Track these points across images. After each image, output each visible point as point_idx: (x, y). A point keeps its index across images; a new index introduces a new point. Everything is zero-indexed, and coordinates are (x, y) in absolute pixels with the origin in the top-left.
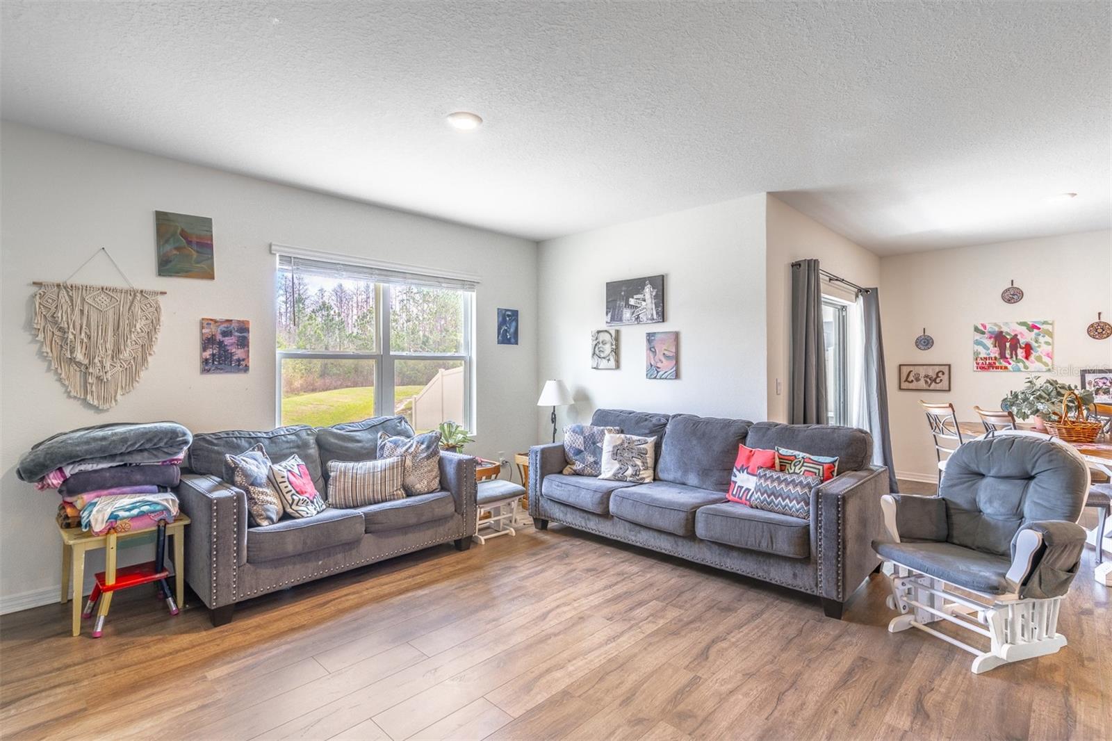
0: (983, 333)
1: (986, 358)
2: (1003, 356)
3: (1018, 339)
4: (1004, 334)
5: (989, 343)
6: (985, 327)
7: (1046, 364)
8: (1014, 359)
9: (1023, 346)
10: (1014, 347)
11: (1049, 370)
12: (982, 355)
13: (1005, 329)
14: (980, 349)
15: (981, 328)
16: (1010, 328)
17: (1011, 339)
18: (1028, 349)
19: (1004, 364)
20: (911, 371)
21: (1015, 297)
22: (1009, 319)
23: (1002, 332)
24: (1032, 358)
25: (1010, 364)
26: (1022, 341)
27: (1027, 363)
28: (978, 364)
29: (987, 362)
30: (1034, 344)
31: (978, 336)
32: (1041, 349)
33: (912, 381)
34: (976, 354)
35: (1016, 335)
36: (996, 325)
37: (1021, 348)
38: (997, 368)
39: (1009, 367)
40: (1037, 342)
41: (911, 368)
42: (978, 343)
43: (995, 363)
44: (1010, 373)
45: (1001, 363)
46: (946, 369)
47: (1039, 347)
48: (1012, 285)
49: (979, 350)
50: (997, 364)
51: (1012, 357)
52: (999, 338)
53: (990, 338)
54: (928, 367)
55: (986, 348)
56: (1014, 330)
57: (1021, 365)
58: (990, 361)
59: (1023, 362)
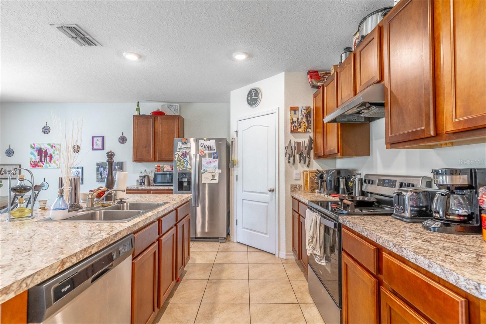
0: (34, 148)
1: (34, 161)
2: (41, 161)
3: (47, 152)
4: (42, 149)
5: (36, 153)
6: (35, 145)
7: (57, 165)
8: (45, 162)
9: (49, 155)
10: (45, 157)
11: (58, 168)
12: (33, 160)
13: (42, 147)
14: (32, 156)
15: (33, 146)
16: (44, 147)
17: (45, 152)
18: (51, 157)
19: (42, 164)
20: (3, 168)
21: (47, 131)
22: (43, 142)
23: (41, 148)
24: (52, 161)
25: (44, 164)
26: (49, 153)
27: (50, 164)
28: (31, 164)
29: (35, 163)
30: (53, 155)
31: (32, 150)
32: (55, 157)
33: (3, 174)
34: (31, 159)
35: (46, 150)
36: (39, 144)
37: (48, 157)
38: (39, 166)
39: (43, 166)
40: (54, 153)
42: (32, 153)
43: (38, 164)
44: (44, 169)
45: (40, 164)
46: (18, 167)
47: (55, 156)
49: (32, 157)
50: (39, 165)
51: (44, 161)
52: (40, 151)
53: (37, 151)
54: (10, 166)
55: (35, 157)
56: (46, 148)
57: (48, 165)
58: (36, 163)
59: (49, 164)
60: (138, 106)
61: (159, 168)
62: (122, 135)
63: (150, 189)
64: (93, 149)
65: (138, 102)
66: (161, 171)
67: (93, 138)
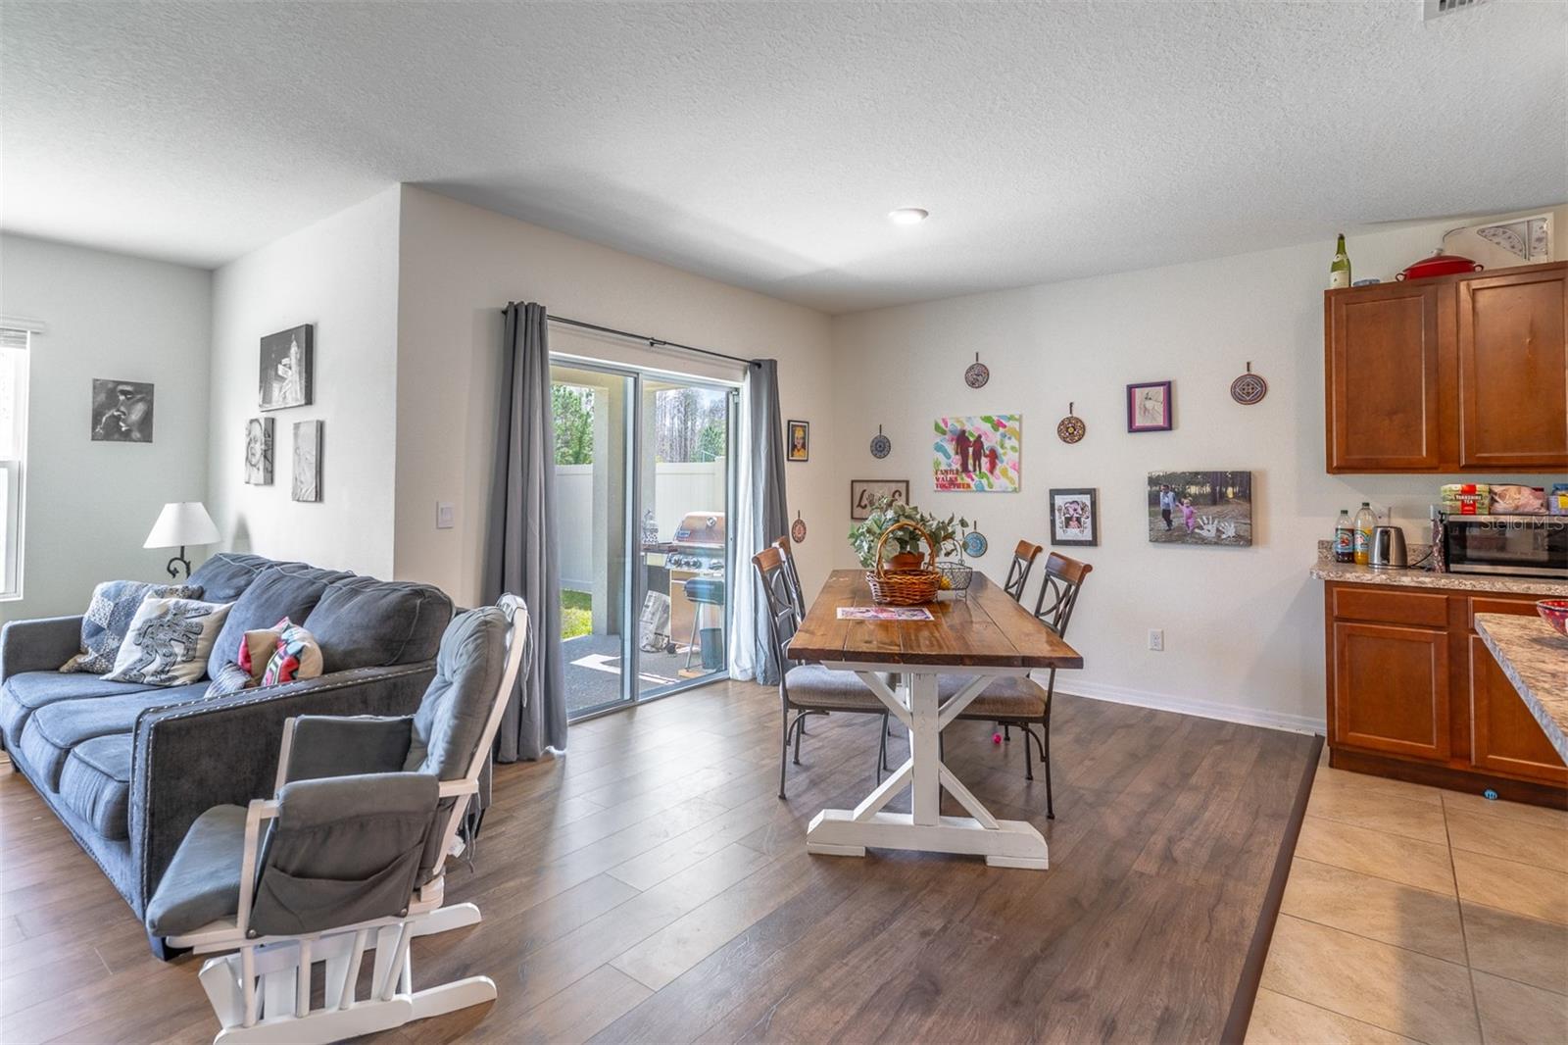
0: (944, 433)
1: (946, 471)
2: (965, 469)
3: (982, 443)
4: (967, 434)
5: (950, 448)
6: (946, 424)
7: (1012, 481)
8: (978, 472)
9: (987, 452)
10: (977, 457)
11: (1015, 491)
12: (943, 467)
13: (968, 428)
14: (940, 456)
15: (942, 425)
16: (975, 427)
17: (975, 441)
18: (994, 456)
19: (967, 480)
20: (865, 491)
21: (980, 378)
22: (971, 411)
23: (964, 432)
24: (997, 471)
25: (973, 480)
26: (986, 445)
27: (992, 479)
28: (938, 480)
29: (949, 476)
30: (1000, 451)
31: (938, 439)
32: (1007, 457)
33: (866, 506)
34: (937, 464)
35: (980, 437)
36: (958, 421)
37: (986, 456)
38: (959, 486)
39: (972, 484)
40: (1002, 447)
41: (865, 486)
42: (939, 448)
43: (956, 478)
44: (973, 495)
45: (962, 479)
46: (902, 487)
47: (1005, 454)
48: (977, 360)
49: (940, 459)
50: (959, 481)
51: (975, 470)
52: (962, 440)
53: (952, 441)
54: (883, 484)
55: (948, 457)
56: (978, 429)
57: (984, 481)
58: (951, 476)
59: (988, 479)
60: (1341, 249)
61: (1468, 499)
62: (1246, 373)
63: (1463, 587)
64: (1132, 428)
65: (1342, 238)
66: (1478, 511)
67: (1131, 389)
